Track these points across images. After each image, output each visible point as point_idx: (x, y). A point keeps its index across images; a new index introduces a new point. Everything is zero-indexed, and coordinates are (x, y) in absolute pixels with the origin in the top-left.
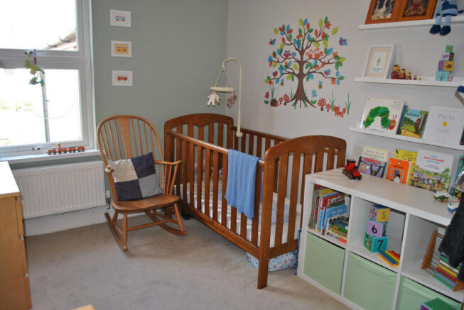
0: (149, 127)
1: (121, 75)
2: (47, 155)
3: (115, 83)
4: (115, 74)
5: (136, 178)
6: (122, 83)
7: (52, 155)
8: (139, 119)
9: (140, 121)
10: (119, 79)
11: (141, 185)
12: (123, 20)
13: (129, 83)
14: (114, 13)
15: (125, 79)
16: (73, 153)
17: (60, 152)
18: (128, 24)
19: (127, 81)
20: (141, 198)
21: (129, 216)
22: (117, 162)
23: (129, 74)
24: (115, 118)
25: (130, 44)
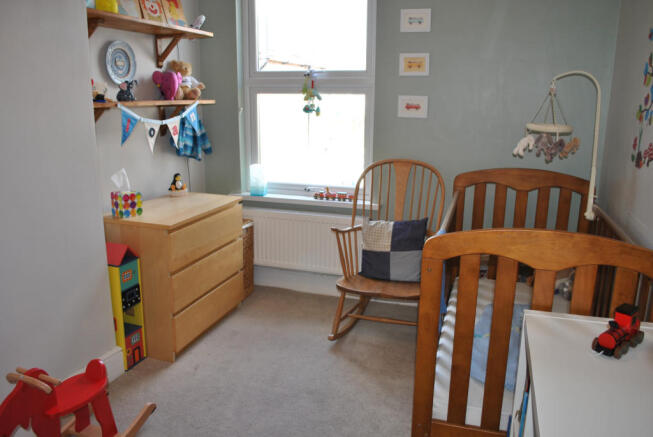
0: (437, 180)
1: (410, 103)
2: (312, 199)
3: (403, 113)
4: (403, 100)
5: (388, 249)
6: (413, 113)
7: (319, 200)
8: (425, 166)
9: (426, 170)
10: (409, 107)
11: (393, 261)
12: (420, 23)
13: (422, 113)
14: (406, 14)
15: (417, 107)
16: (342, 202)
17: (327, 198)
18: (426, 27)
19: (420, 110)
20: (388, 280)
21: (347, 296)
22: (373, 223)
23: (422, 101)
24: (390, 163)
25: (426, 56)
